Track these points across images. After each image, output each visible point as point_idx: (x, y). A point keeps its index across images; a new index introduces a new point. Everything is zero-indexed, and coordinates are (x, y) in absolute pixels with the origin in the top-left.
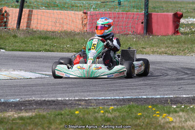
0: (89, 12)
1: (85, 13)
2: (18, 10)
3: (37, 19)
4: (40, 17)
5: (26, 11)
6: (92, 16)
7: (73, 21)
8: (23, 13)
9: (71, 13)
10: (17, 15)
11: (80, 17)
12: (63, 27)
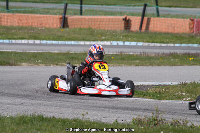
0: (196, 20)
1: (193, 20)
2: (141, 18)
3: (154, 24)
4: (156, 22)
5: (146, 19)
6: (198, 22)
7: (183, 26)
8: (144, 20)
9: (181, 20)
10: (140, 21)
11: (188, 23)
12: (175, 30)
